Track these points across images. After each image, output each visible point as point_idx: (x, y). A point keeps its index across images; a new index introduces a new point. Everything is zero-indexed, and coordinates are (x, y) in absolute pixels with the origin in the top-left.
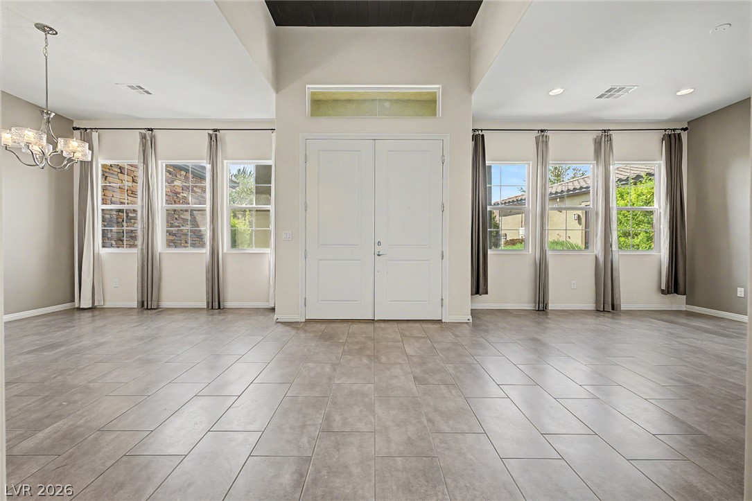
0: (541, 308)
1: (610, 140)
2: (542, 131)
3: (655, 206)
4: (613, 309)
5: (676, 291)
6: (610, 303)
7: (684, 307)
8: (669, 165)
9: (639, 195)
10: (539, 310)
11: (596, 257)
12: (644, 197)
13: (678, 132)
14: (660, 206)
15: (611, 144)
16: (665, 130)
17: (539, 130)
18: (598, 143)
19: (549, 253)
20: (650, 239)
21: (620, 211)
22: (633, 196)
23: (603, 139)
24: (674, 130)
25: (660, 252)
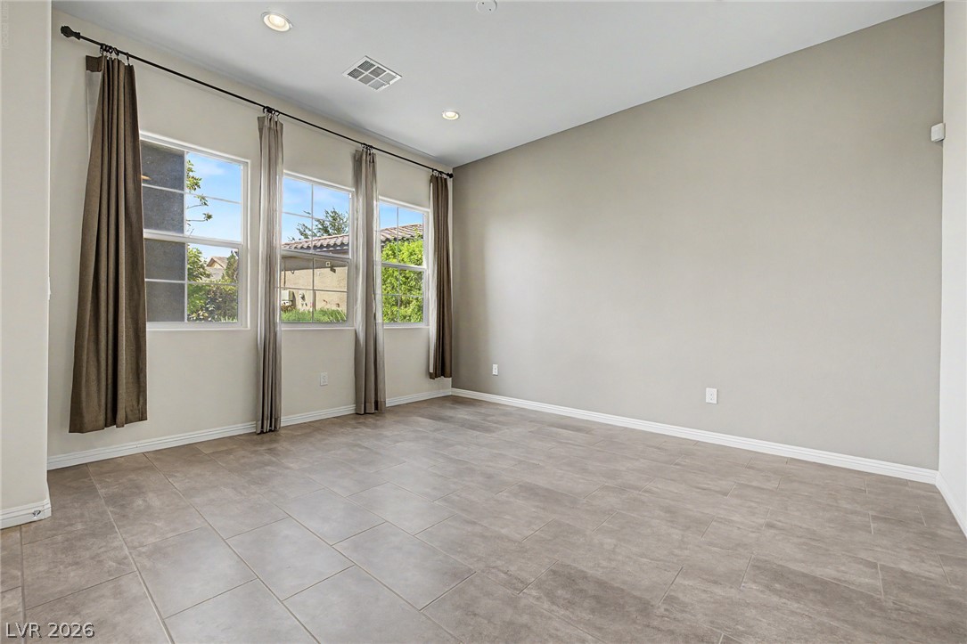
0: (267, 427)
1: (373, 162)
2: (270, 110)
3: (424, 266)
4: (376, 408)
5: (443, 374)
6: (373, 401)
7: (450, 391)
8: (436, 215)
9: (411, 254)
10: (262, 432)
11: (356, 333)
12: (415, 257)
13: (445, 176)
14: (428, 267)
15: (374, 167)
16: (433, 170)
17: (265, 107)
18: (357, 161)
19: (282, 329)
20: (420, 308)
21: (386, 267)
22: (406, 254)
23: (364, 157)
24: (441, 173)
25: (428, 325)
